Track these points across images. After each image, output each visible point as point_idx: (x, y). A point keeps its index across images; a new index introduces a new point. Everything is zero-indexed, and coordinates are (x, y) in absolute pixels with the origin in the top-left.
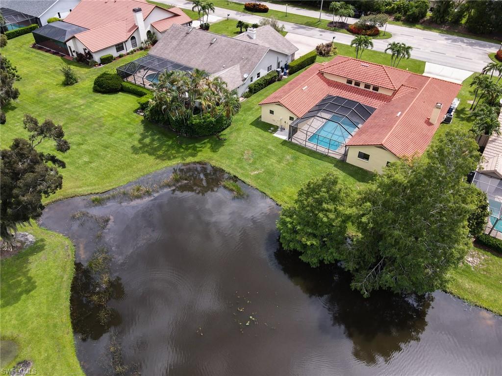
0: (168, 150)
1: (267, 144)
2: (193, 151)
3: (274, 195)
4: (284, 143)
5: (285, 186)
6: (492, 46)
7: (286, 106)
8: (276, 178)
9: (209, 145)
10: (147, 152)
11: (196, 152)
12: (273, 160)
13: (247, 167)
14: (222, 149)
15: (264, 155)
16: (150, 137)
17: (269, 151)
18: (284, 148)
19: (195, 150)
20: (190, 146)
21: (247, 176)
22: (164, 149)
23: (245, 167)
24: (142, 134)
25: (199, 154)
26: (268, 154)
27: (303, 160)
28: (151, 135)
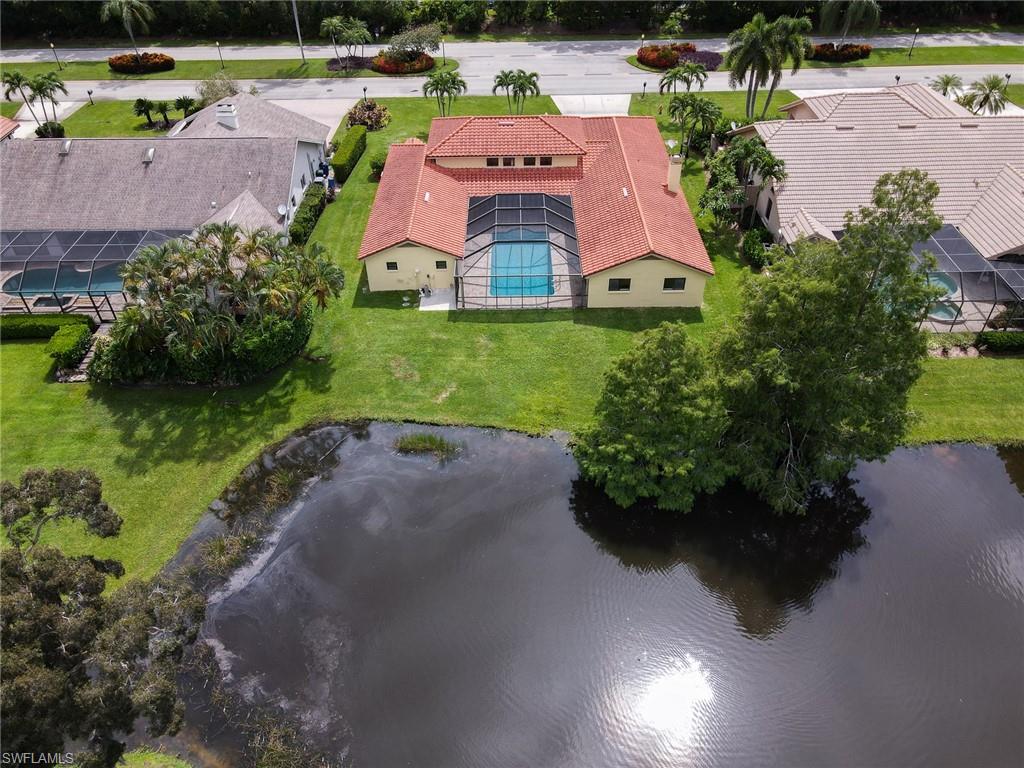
0: (215, 433)
1: (424, 331)
2: (276, 410)
3: (511, 421)
4: (454, 316)
5: (520, 397)
6: (621, 46)
7: (424, 242)
8: (491, 389)
9: (300, 384)
10: (164, 457)
11: (282, 410)
12: (459, 357)
13: (419, 392)
14: (335, 381)
15: (434, 355)
16: (145, 422)
17: (436, 343)
18: (461, 325)
19: (278, 406)
20: (259, 401)
21: (433, 409)
22: (203, 434)
23: (414, 393)
24: (116, 424)
25: (293, 409)
26: (440, 351)
27: (512, 334)
28: (143, 416)
